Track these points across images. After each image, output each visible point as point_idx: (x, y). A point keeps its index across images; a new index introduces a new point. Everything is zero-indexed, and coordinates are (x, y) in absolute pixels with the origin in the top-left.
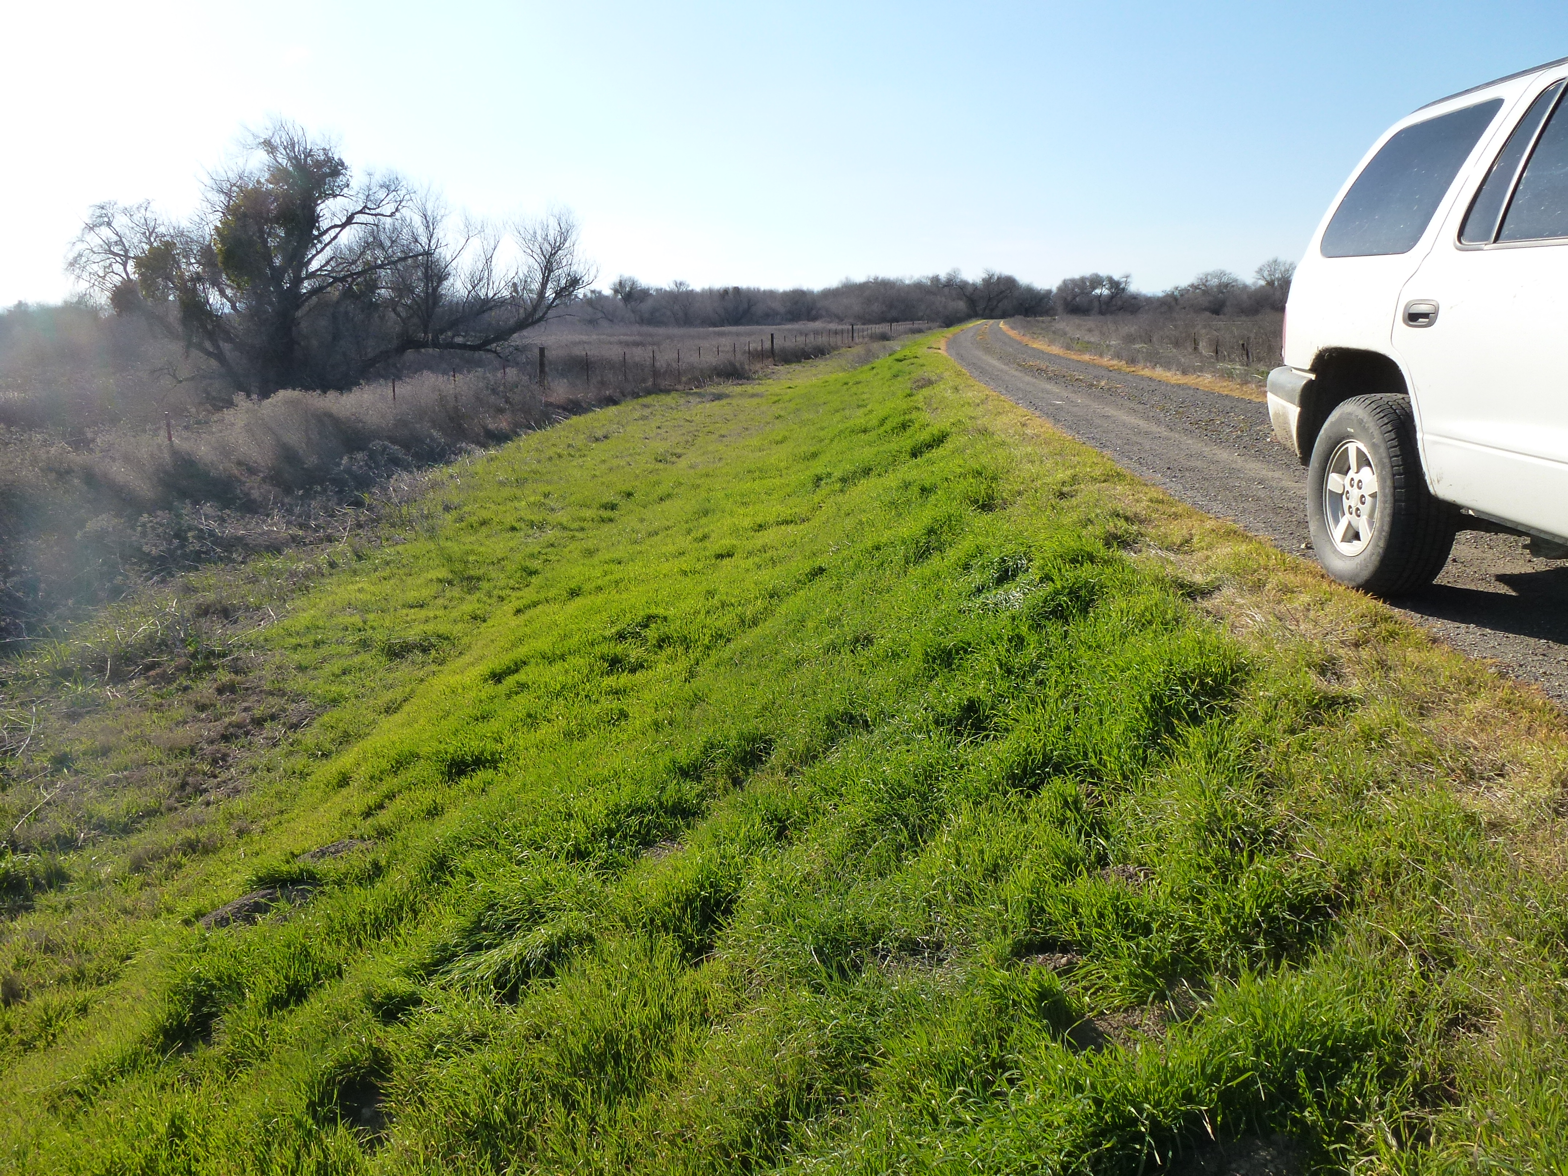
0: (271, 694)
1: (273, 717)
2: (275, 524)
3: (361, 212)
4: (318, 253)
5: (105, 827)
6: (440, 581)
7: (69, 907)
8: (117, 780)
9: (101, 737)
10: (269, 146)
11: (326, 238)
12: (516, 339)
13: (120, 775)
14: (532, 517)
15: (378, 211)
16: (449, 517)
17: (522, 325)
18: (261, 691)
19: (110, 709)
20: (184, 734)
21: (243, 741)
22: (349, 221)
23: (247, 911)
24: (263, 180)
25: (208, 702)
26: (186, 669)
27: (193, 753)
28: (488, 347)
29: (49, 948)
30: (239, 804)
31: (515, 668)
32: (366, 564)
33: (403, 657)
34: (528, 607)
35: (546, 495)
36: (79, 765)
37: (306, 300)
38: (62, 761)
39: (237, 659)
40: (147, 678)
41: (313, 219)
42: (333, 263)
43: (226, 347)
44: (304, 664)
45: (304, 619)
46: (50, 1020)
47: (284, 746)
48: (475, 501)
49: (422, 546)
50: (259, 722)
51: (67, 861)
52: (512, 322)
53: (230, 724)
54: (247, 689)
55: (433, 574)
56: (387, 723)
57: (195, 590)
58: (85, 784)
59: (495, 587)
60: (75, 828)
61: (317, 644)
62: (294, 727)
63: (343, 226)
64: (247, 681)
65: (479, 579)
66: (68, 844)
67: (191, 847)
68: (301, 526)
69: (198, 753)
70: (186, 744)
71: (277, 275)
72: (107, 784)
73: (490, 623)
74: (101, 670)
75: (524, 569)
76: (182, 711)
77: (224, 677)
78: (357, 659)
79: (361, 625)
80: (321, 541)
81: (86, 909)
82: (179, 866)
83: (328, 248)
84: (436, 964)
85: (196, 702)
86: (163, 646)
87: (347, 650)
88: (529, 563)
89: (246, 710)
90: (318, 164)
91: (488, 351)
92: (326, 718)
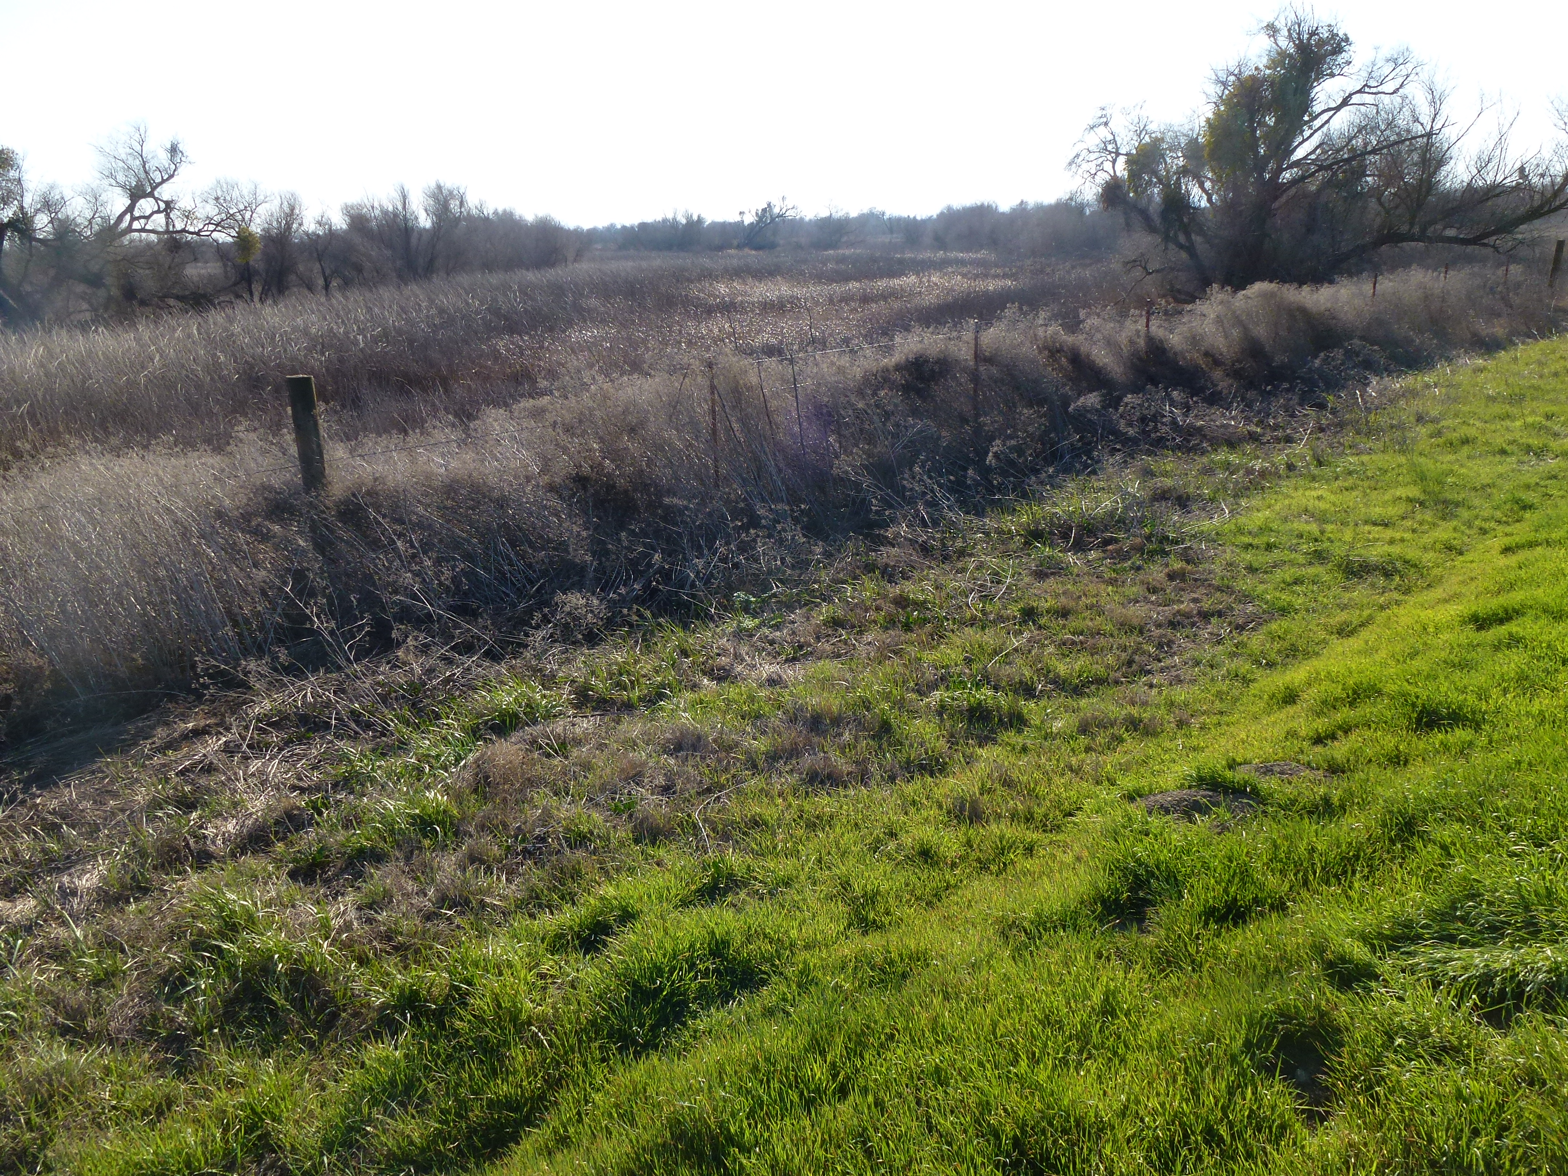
0: (1219, 589)
1: (1220, 614)
2: (1233, 418)
3: (1359, 91)
4: (1304, 141)
5: (1060, 684)
6: (1410, 500)
7: (1024, 749)
8: (1074, 643)
9: (1063, 599)
10: (1272, 30)
11: (1317, 123)
12: (1524, 231)
13: (1076, 638)
14: (1530, 441)
15: (1380, 89)
16: (1423, 430)
17: (1535, 214)
18: (1210, 585)
19: (1071, 574)
20: (1137, 612)
21: (1188, 631)
22: (1345, 102)
23: (1186, 806)
24: (1261, 67)
25: (1158, 586)
26: (1140, 549)
27: (1141, 632)
28: (1486, 241)
29: (1008, 783)
30: (1180, 694)
31: (1505, 617)
32: (1326, 471)
33: (1361, 577)
34: (1519, 547)
35: (1549, 417)
36: (1042, 621)
37: (1285, 191)
38: (1029, 614)
39: (1190, 548)
40: (1104, 551)
41: (1305, 103)
42: (1318, 151)
43: (1197, 239)
44: (1255, 565)
45: (1259, 518)
46: (1003, 849)
47: (1229, 646)
48: (1456, 415)
49: (1393, 460)
50: (1205, 616)
51: (1028, 707)
52: (1522, 210)
53: (1178, 611)
54: (1196, 580)
55: (1401, 492)
56: (1339, 645)
57: (1152, 474)
58: (1046, 639)
59: (1477, 517)
60: (1035, 678)
61: (1269, 547)
62: (1240, 628)
63: (1338, 109)
64: (1197, 572)
65: (1457, 505)
66: (1029, 691)
67: (1133, 724)
68: (1260, 423)
69: (1147, 634)
70: (1135, 622)
71: (1260, 165)
72: (1064, 644)
73: (1469, 557)
74: (1065, 536)
75: (1517, 501)
76: (1134, 589)
77: (1177, 565)
78: (1311, 571)
79: (1317, 533)
80: (1278, 440)
81: (1039, 756)
82: (1120, 740)
83: (1316, 135)
84: (1397, 938)
85: (1148, 583)
86: (1120, 522)
87: (1301, 559)
88: (1524, 496)
89: (1195, 601)
90: (1322, 43)
91: (1485, 245)
92: (1274, 626)
